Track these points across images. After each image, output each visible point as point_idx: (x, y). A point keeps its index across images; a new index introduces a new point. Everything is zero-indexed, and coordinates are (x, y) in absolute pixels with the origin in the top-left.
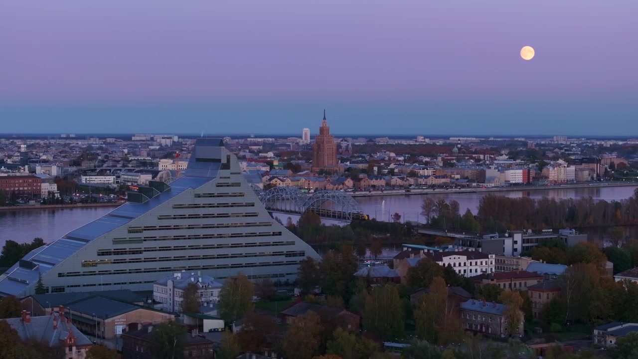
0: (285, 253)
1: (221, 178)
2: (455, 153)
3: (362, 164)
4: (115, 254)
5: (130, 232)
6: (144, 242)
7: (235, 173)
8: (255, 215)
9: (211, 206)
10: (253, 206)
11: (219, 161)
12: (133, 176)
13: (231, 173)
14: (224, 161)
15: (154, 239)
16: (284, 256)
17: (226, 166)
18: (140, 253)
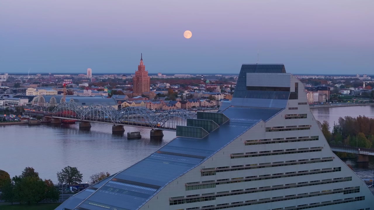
0: (344, 189)
1: (290, 109)
2: (208, 83)
3: (164, 91)
4: (188, 202)
5: (203, 174)
6: (217, 185)
7: (303, 104)
8: (318, 150)
9: (280, 141)
10: (317, 139)
11: (288, 89)
12: (14, 100)
13: (299, 104)
14: (293, 90)
15: (226, 181)
16: (343, 193)
17: (294, 96)
18: (213, 199)
